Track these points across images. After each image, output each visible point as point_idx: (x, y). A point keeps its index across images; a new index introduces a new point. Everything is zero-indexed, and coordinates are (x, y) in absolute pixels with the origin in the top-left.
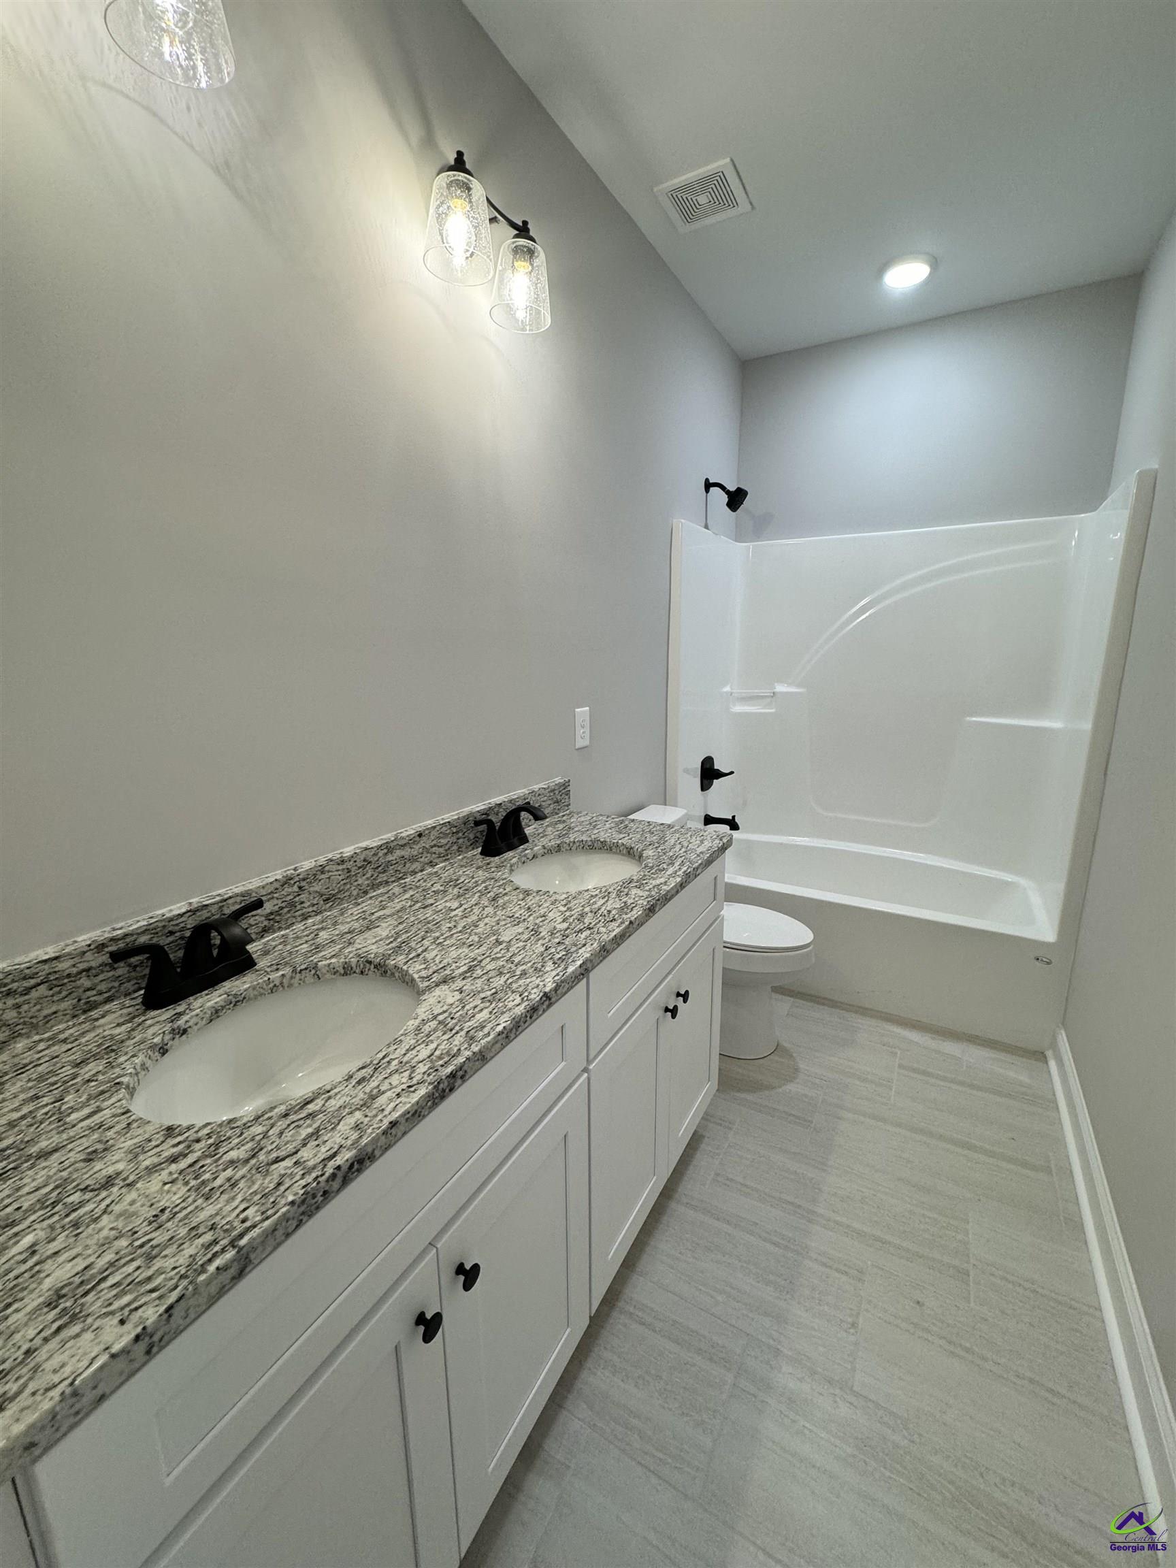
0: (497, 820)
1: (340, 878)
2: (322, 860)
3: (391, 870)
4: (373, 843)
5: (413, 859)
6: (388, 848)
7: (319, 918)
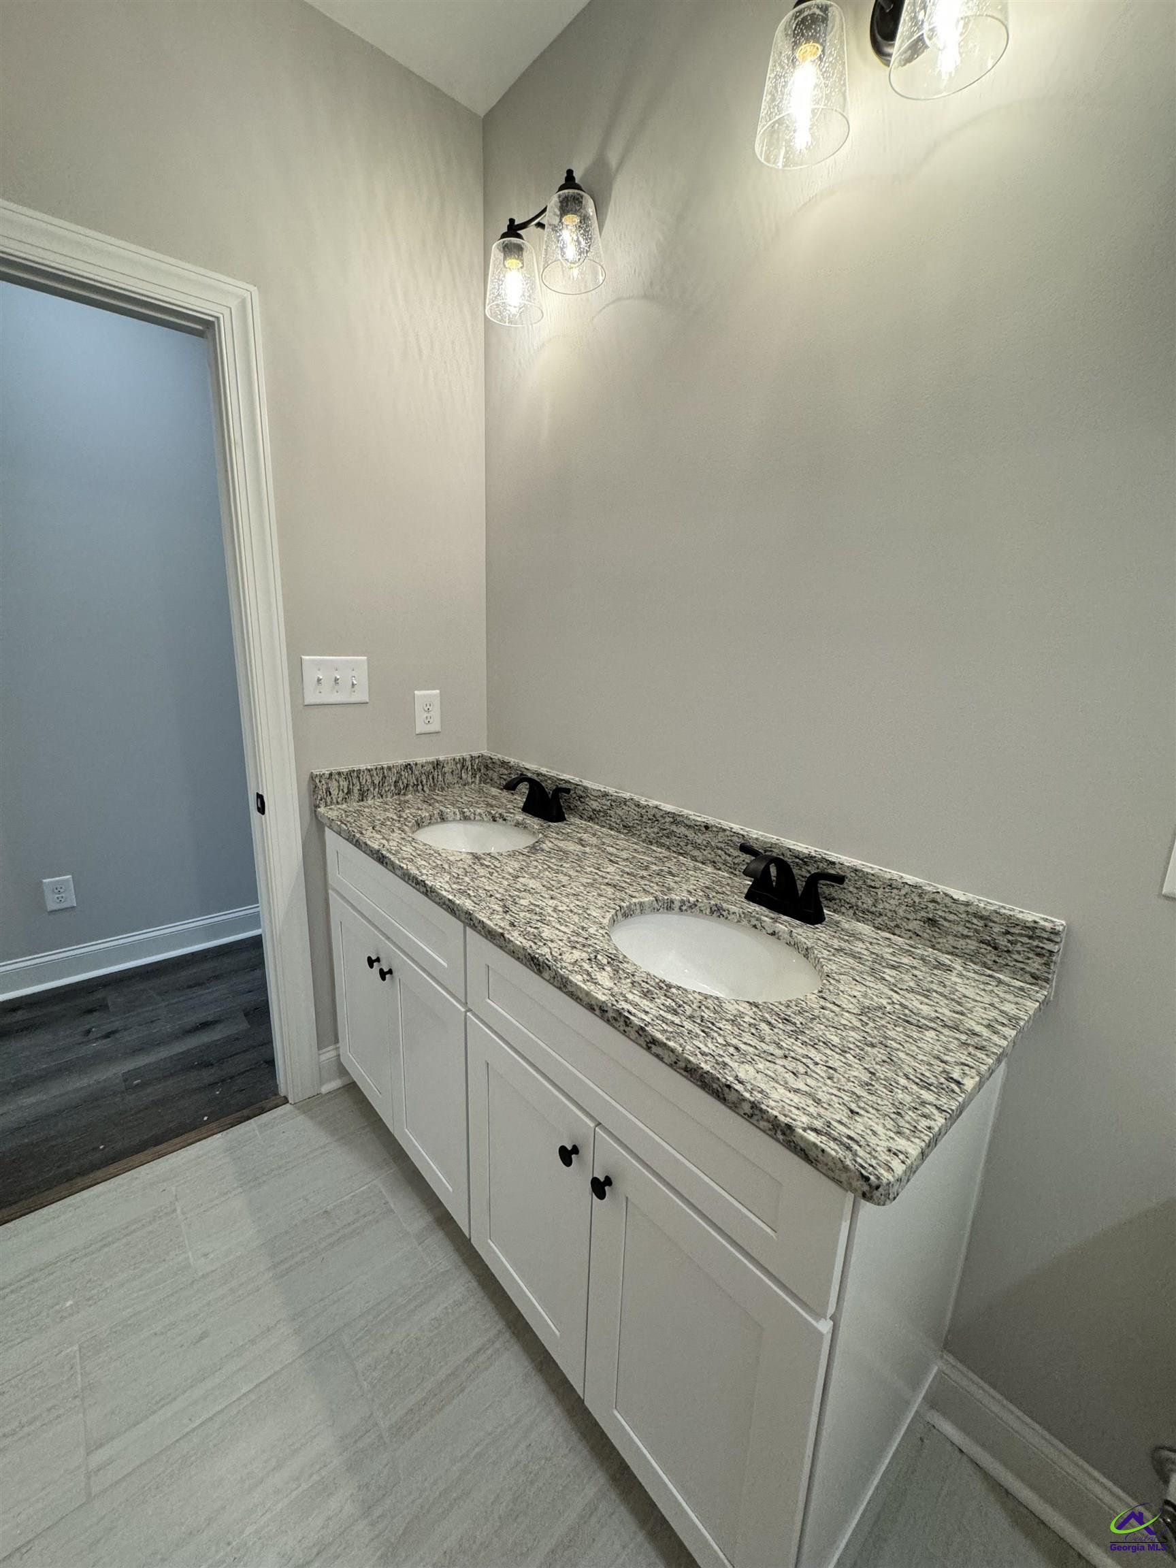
0: (801, 875)
1: (636, 817)
2: (627, 795)
3: (674, 840)
4: (669, 808)
5: (697, 847)
6: (676, 819)
7: (616, 834)
